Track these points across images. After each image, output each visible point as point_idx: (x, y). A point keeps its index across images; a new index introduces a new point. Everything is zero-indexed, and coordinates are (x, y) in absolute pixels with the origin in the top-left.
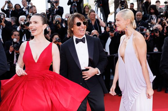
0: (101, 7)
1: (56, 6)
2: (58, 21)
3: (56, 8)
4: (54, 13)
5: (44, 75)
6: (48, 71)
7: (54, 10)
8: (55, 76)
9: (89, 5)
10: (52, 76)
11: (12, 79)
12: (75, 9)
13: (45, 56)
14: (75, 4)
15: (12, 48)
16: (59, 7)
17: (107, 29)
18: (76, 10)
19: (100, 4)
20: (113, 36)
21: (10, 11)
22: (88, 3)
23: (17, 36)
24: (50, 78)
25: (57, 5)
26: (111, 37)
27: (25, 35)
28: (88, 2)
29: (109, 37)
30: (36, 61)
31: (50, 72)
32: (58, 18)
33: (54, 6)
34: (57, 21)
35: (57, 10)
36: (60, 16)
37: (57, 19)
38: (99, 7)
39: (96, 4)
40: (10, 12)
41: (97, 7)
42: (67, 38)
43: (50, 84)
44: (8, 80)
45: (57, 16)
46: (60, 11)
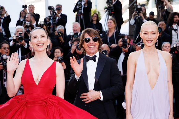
0: (113, 15)
1: (58, 14)
2: (61, 32)
3: (58, 16)
4: (55, 22)
5: (46, 100)
6: (51, 95)
7: (56, 18)
8: (59, 102)
9: (98, 10)
10: (56, 101)
11: (6, 105)
12: (81, 17)
13: (47, 77)
14: (81, 12)
15: (1, 65)
16: (62, 15)
17: (119, 43)
18: (82, 19)
19: (111, 12)
20: (127, 51)
21: (1, 19)
22: (96, 9)
23: (7, 49)
24: (53, 103)
25: (60, 12)
26: (124, 53)
27: (20, 49)
28: (97, 7)
29: (122, 53)
30: (37, 83)
31: (53, 96)
32: (60, 28)
33: (55, 13)
34: (59, 32)
35: (60, 18)
36: (63, 26)
37: (59, 30)
38: (110, 16)
39: (106, 11)
40: (2, 21)
41: (107, 16)
42: (71, 53)
43: (53, 111)
44: (2, 106)
45: (59, 26)
46: (63, 20)
